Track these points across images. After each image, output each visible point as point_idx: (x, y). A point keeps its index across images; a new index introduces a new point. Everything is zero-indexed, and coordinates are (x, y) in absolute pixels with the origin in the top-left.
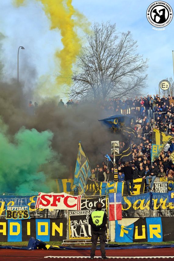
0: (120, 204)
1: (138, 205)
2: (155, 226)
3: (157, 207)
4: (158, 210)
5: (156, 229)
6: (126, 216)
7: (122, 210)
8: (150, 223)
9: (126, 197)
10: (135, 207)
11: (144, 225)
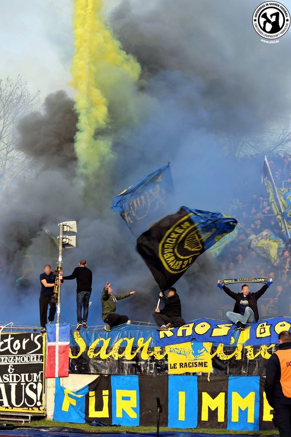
0: (67, 346)
1: (97, 349)
2: (126, 393)
3: (132, 354)
4: (133, 360)
5: (128, 399)
6: (76, 369)
7: (70, 358)
8: (118, 387)
9: (78, 333)
10: (91, 353)
11: (108, 391)
